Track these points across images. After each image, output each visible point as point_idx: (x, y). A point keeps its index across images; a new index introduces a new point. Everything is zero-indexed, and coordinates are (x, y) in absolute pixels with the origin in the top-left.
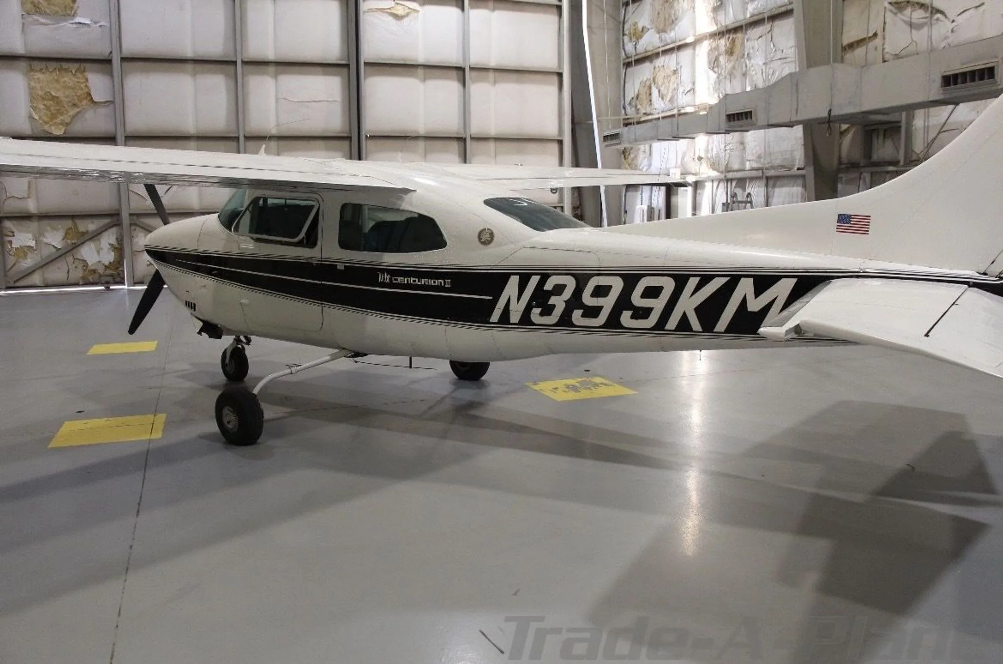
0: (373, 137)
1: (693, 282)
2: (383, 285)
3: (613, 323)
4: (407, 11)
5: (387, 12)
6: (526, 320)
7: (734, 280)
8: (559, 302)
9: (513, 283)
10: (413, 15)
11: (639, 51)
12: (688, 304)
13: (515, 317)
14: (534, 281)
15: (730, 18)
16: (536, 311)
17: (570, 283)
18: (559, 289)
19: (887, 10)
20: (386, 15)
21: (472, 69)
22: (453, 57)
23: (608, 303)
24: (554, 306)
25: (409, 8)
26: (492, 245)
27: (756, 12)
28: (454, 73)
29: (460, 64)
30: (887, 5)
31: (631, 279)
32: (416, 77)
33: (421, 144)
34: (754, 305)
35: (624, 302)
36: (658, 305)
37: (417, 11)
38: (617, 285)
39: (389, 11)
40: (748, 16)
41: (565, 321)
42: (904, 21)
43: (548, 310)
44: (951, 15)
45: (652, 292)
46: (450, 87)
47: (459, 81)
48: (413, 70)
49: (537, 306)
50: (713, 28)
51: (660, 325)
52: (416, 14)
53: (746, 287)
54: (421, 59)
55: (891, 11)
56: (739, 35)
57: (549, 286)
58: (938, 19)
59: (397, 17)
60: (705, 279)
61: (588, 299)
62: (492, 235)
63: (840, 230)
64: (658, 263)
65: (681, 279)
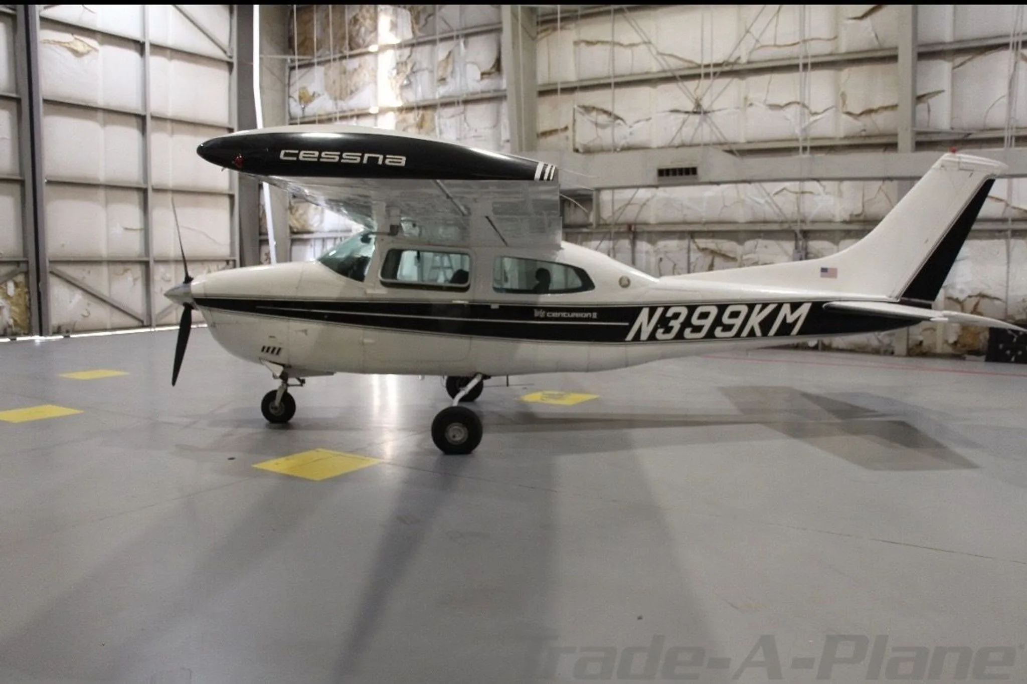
0: (50, 183)
1: (758, 308)
2: (539, 319)
3: (710, 335)
4: (88, 48)
5: (66, 47)
6: (652, 337)
7: (780, 306)
8: (676, 325)
9: (645, 312)
10: (93, 53)
11: (306, 114)
12: (755, 320)
13: (644, 336)
14: (659, 311)
15: (416, 95)
16: (661, 331)
17: (684, 312)
18: (676, 316)
19: (576, 111)
20: (65, 50)
21: (153, 117)
22: (133, 104)
23: (707, 323)
24: (672, 328)
25: (89, 46)
26: (629, 288)
27: (447, 95)
28: (134, 120)
29: (140, 111)
30: (576, 106)
31: (722, 308)
32: (97, 121)
33: (101, 193)
34: (790, 320)
35: (718, 322)
36: (738, 322)
37: (96, 50)
38: (714, 311)
39: (67, 45)
40: (437, 96)
41: (680, 336)
42: (592, 122)
43: (668, 330)
44: (629, 122)
45: (735, 315)
46: (129, 135)
47: (138, 128)
48: (92, 113)
49: (661, 327)
50: (399, 104)
51: (738, 335)
52: (96, 53)
53: (786, 309)
54: (101, 102)
55: (580, 113)
56: (429, 113)
57: (669, 314)
58: (619, 124)
59: (76, 53)
60: (765, 305)
61: (695, 321)
62: (629, 281)
63: (822, 276)
64: (738, 297)
65: (751, 307)
